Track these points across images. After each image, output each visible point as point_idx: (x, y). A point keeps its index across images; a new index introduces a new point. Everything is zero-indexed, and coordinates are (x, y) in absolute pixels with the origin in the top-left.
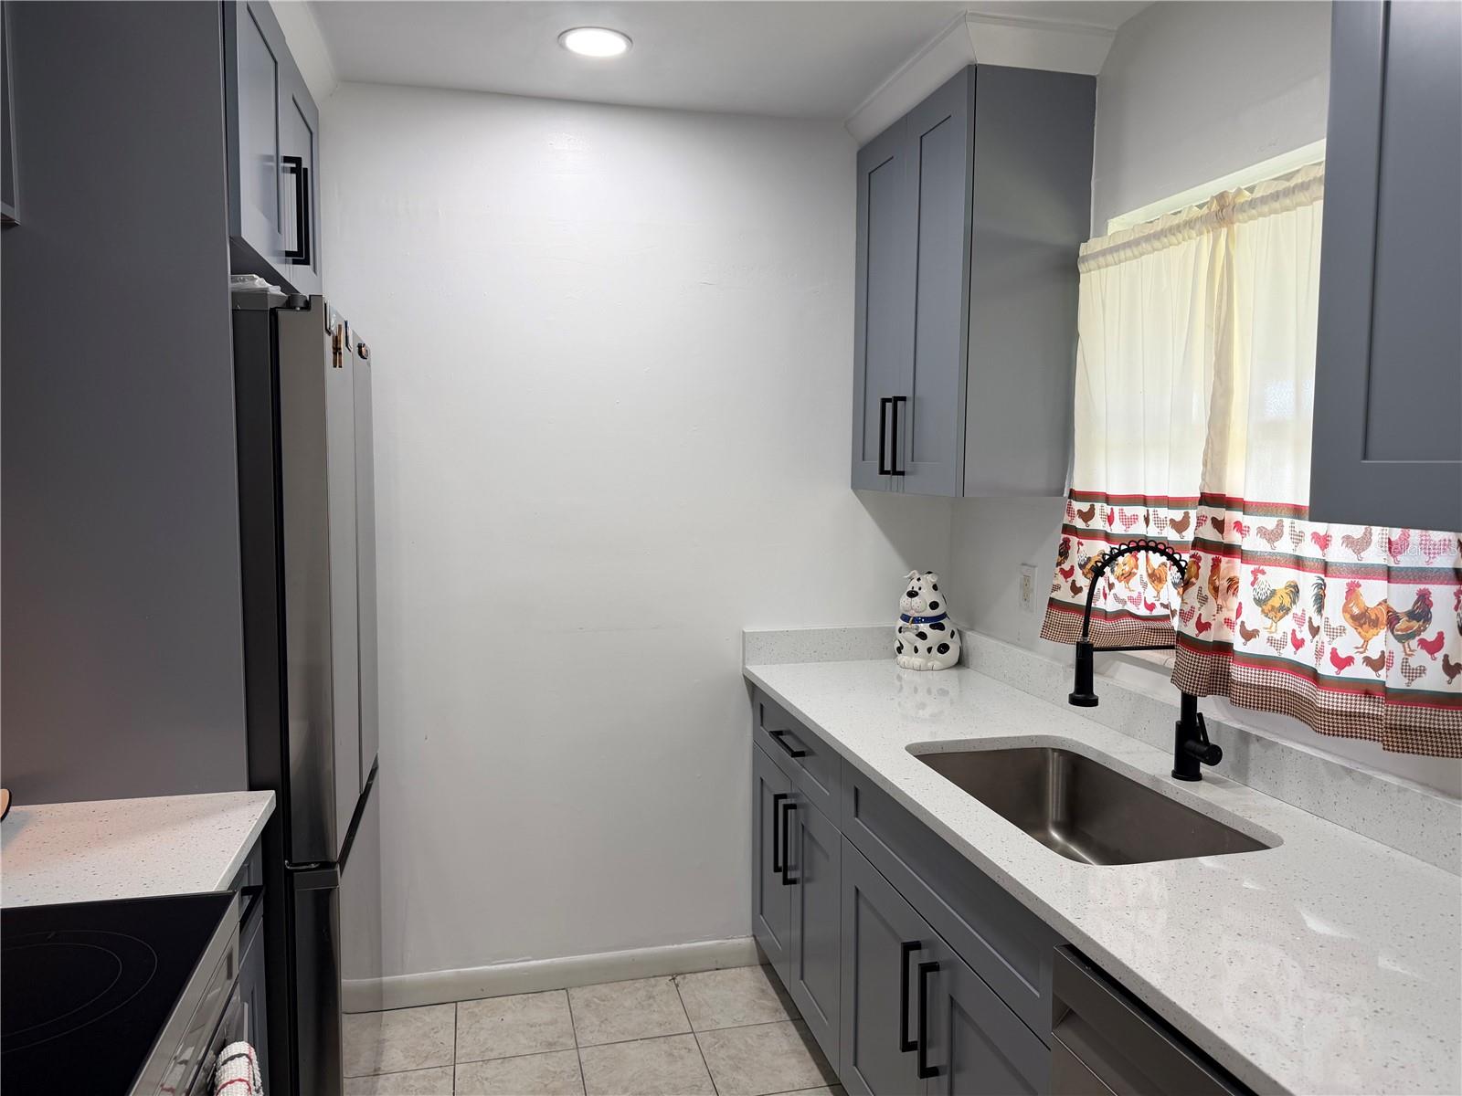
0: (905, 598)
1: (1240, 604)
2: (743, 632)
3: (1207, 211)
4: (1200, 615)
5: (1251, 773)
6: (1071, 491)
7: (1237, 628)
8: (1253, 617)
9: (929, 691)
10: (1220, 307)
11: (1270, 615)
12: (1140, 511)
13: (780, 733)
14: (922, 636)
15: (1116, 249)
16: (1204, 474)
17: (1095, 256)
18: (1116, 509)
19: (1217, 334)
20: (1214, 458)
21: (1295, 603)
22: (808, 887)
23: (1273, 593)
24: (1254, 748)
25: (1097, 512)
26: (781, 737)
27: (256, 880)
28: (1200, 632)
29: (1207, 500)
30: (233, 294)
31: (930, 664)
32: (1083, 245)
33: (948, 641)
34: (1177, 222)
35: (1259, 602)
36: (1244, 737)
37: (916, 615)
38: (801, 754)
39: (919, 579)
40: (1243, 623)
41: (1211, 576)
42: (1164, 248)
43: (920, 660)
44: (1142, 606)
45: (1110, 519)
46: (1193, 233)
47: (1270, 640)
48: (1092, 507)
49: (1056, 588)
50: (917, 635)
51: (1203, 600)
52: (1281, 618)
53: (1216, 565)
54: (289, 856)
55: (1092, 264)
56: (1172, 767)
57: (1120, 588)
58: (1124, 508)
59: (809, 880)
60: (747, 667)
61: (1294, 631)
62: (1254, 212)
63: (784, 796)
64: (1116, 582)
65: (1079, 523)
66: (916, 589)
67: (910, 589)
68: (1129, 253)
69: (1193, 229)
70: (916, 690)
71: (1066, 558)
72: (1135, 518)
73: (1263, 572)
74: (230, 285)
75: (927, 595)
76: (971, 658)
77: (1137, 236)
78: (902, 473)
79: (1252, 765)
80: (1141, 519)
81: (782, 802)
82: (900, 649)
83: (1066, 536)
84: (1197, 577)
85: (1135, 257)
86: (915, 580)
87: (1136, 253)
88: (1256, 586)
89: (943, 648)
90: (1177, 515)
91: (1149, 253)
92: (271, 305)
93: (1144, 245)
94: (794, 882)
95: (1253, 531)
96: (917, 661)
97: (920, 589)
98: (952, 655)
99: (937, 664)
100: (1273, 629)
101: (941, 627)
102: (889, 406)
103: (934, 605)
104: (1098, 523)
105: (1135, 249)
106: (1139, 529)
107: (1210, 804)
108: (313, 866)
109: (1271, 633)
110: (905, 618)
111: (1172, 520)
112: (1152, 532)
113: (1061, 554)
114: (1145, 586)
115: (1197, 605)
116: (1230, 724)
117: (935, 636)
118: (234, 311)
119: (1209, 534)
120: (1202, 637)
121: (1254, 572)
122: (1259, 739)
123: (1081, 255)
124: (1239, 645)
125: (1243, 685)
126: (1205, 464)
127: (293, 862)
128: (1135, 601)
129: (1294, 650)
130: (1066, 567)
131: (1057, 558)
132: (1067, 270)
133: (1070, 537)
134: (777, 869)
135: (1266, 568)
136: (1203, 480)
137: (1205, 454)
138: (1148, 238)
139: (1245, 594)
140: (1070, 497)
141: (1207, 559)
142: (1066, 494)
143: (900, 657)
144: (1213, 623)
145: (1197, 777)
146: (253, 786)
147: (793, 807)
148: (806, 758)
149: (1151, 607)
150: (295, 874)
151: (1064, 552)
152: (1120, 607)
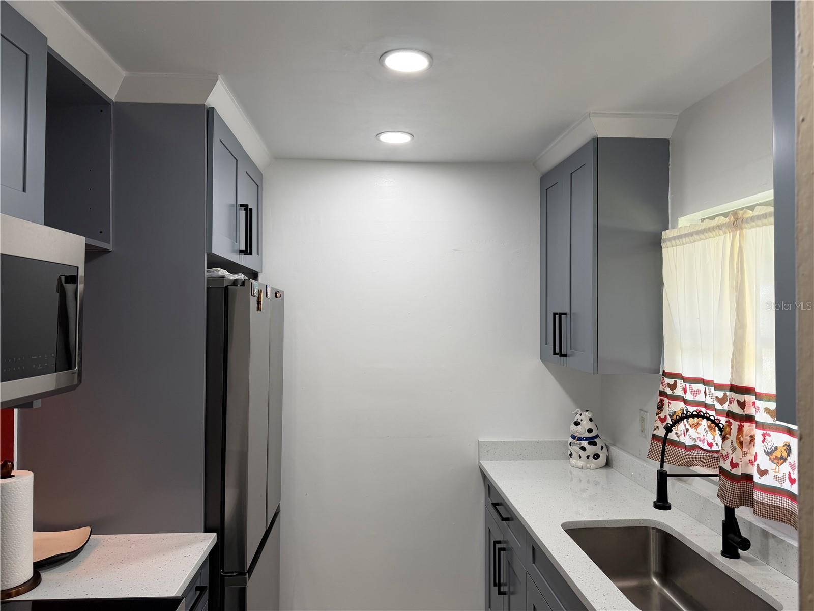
0: (573, 425)
1: (756, 453)
2: (479, 441)
3: (728, 221)
4: (732, 458)
5: (770, 557)
6: (664, 371)
7: (755, 467)
8: (764, 462)
9: (588, 481)
10: (737, 276)
11: (776, 461)
12: (701, 387)
13: (498, 504)
14: (583, 449)
15: (680, 237)
16: (732, 373)
17: (670, 239)
18: (688, 385)
19: (737, 291)
20: (737, 364)
21: (789, 456)
22: (512, 596)
23: (776, 448)
24: (771, 541)
25: (678, 385)
26: (497, 506)
27: (205, 582)
28: (733, 468)
29: (734, 388)
30: (208, 280)
31: (588, 465)
32: (663, 233)
33: (599, 452)
34: (712, 225)
35: (767, 453)
36: (765, 534)
37: (579, 436)
38: (507, 519)
39: (581, 415)
40: (758, 465)
41: (737, 436)
42: (706, 239)
43: (582, 463)
44: (706, 443)
45: (685, 391)
46: (721, 232)
47: (775, 477)
48: (675, 381)
49: (657, 428)
50: (580, 448)
51: (734, 449)
52: (782, 464)
53: (740, 428)
54: (223, 568)
55: (668, 244)
56: (721, 549)
57: (692, 431)
58: (692, 385)
59: (513, 593)
60: (480, 462)
61: (790, 473)
62: (754, 223)
63: (499, 542)
64: (690, 428)
65: (669, 391)
66: (579, 421)
67: (576, 420)
68: (687, 239)
69: (721, 230)
70: (580, 481)
71: (662, 410)
72: (699, 391)
73: (769, 436)
74: (206, 274)
75: (586, 424)
76: (614, 462)
77: (692, 231)
78: (565, 356)
79: (771, 552)
80: (702, 392)
81: (498, 546)
82: (571, 455)
83: (661, 397)
84: (730, 434)
85: (691, 242)
86: (579, 415)
87: (692, 240)
88: (765, 443)
89: (596, 456)
90: (720, 394)
91: (698, 241)
92: (225, 284)
93: (695, 236)
94: (504, 593)
95: (762, 410)
96: (581, 463)
97: (581, 420)
98: (602, 460)
99: (593, 466)
100: (777, 470)
101: (595, 444)
102: (557, 316)
103: (590, 431)
104: (679, 392)
105: (690, 238)
106: (701, 398)
107: (742, 577)
108: (235, 574)
109: (776, 472)
110: (573, 437)
111: (717, 397)
112: (709, 401)
113: (658, 408)
114: (706, 432)
115: (730, 452)
116: (757, 524)
117: (591, 449)
118: (207, 288)
119: (736, 409)
120: (734, 471)
121: (764, 435)
122: (774, 536)
123: (662, 238)
124: (757, 478)
125: (760, 503)
126: (732, 367)
127: (225, 571)
128: (702, 440)
129: (790, 485)
130: (662, 416)
131: (656, 410)
132: (655, 245)
133: (664, 398)
134: (495, 585)
135: (771, 433)
136: (732, 376)
137: (732, 361)
138: (697, 233)
139: (758, 448)
140: (663, 375)
141: (735, 425)
142: (661, 373)
143: (571, 459)
144: (740, 464)
145: (737, 556)
146: (207, 530)
147: (504, 549)
148: (510, 522)
149: (711, 445)
150: (226, 578)
151: (661, 407)
152: (693, 443)
